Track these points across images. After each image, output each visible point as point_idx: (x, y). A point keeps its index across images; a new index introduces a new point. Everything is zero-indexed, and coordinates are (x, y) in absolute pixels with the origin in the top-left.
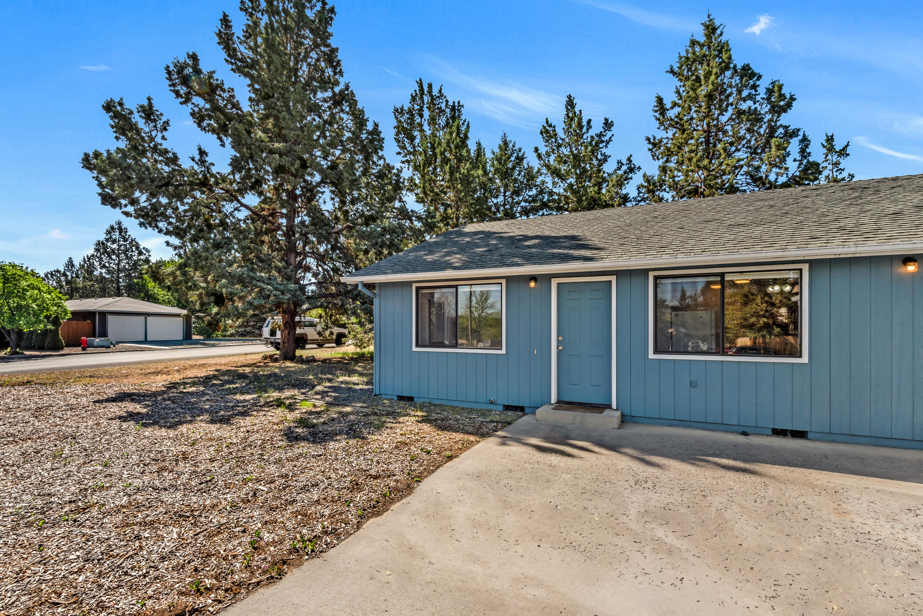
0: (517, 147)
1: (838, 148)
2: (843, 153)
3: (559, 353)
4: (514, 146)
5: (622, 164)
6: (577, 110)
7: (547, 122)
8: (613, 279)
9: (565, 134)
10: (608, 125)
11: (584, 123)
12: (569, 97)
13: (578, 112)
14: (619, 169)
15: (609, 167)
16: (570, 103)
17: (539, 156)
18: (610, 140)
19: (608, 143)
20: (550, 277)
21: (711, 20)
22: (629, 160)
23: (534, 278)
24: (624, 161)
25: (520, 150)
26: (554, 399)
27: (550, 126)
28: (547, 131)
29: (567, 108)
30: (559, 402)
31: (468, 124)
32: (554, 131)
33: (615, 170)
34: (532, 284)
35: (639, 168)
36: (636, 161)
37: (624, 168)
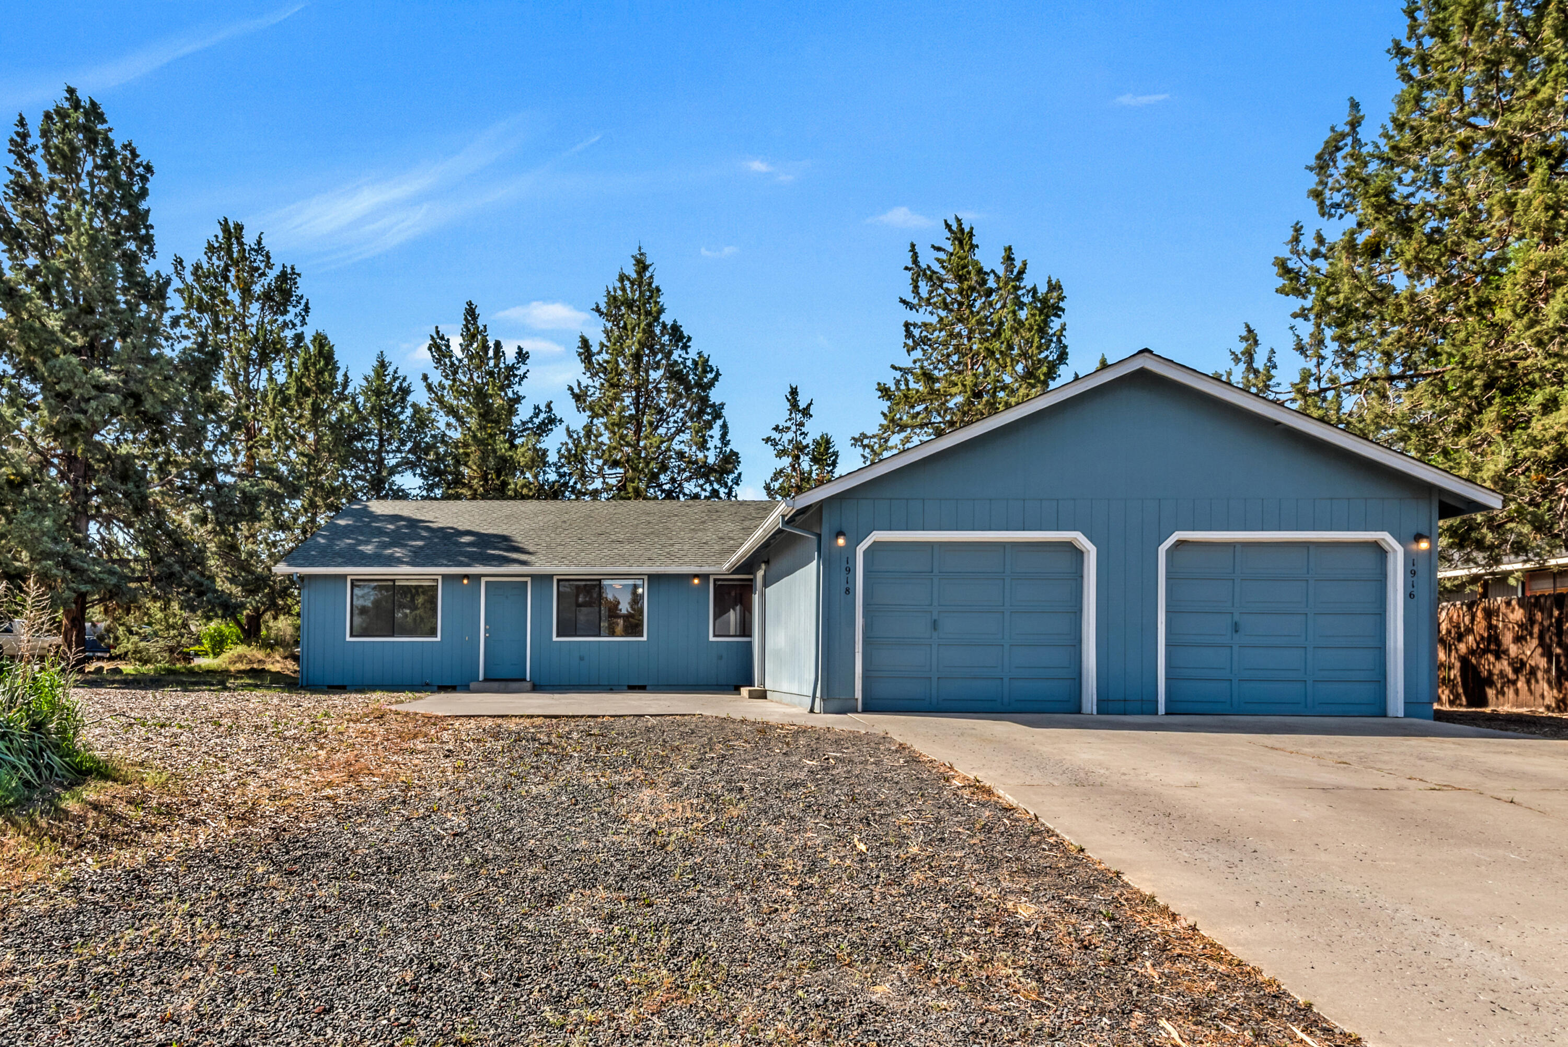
0: (400, 373)
1: (802, 405)
2: (806, 412)
3: (486, 638)
4: (395, 372)
5: (540, 411)
6: (480, 323)
7: (438, 332)
8: (529, 579)
9: (463, 351)
10: (522, 356)
11: (491, 344)
12: (470, 304)
13: (481, 328)
14: (537, 415)
15: (524, 412)
16: (471, 313)
17: (430, 388)
18: (524, 376)
19: (522, 379)
20: (478, 577)
21: (641, 254)
22: (549, 406)
23: (466, 576)
24: (543, 408)
25: (404, 379)
26: (481, 678)
27: (442, 338)
28: (438, 348)
29: (466, 319)
30: (486, 680)
31: (307, 303)
32: (448, 346)
33: (531, 418)
34: (465, 581)
35: (561, 421)
36: (557, 412)
37: (542, 416)
